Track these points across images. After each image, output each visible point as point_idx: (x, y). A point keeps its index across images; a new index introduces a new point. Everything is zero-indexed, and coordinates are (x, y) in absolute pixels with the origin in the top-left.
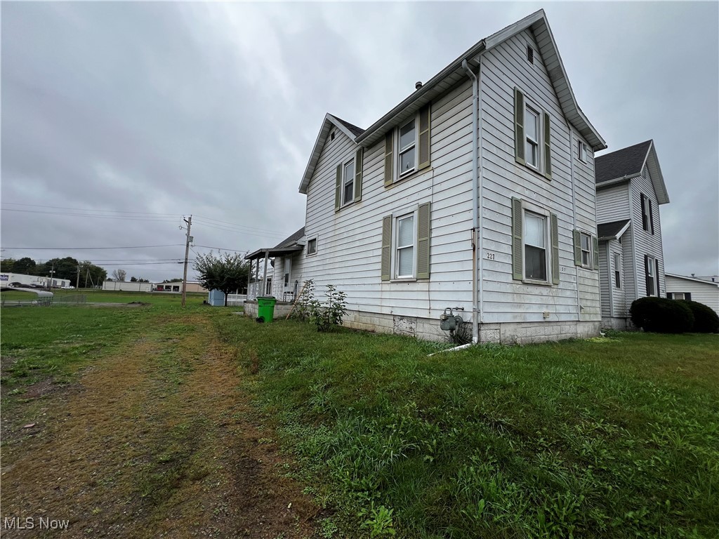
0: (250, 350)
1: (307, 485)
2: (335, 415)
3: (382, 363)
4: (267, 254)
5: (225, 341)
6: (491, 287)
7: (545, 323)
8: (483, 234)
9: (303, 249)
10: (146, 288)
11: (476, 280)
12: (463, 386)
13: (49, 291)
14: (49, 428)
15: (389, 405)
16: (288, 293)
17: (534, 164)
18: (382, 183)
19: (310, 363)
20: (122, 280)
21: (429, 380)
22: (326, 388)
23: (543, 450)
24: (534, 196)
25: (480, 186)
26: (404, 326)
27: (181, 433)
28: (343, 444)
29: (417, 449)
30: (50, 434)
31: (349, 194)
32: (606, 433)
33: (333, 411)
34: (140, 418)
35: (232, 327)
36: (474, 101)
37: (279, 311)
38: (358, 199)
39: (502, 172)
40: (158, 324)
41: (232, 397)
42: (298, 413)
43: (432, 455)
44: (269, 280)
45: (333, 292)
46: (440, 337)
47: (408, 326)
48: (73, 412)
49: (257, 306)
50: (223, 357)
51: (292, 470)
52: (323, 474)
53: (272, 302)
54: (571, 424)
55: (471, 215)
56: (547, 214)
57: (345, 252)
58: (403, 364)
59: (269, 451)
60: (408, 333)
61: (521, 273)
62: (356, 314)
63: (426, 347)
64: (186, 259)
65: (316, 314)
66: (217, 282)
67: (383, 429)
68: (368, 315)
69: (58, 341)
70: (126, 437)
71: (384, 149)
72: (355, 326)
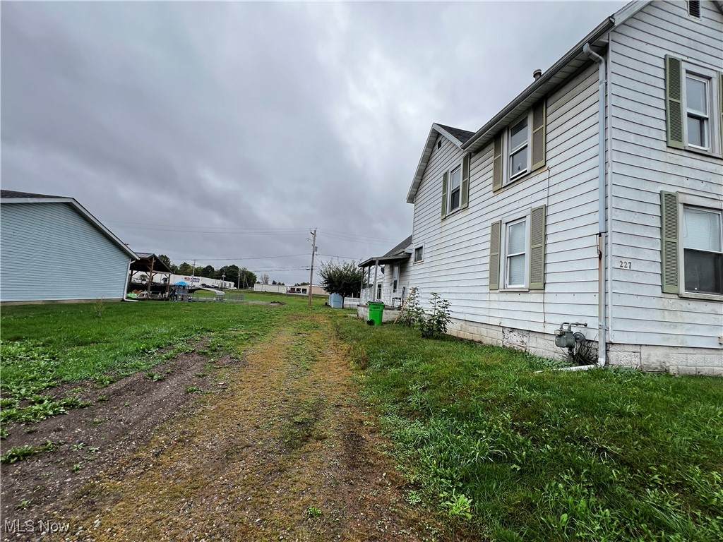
0: (360, 349)
1: (400, 464)
2: (429, 414)
3: (480, 373)
4: (377, 262)
5: (341, 339)
7: (721, 349)
8: (613, 238)
9: (410, 257)
10: (283, 290)
11: (603, 293)
12: (568, 407)
13: (222, 291)
15: (482, 413)
16: (396, 298)
17: (702, 145)
18: (491, 187)
19: (411, 365)
20: (266, 283)
21: (526, 394)
22: (424, 389)
23: (655, 488)
24: (701, 186)
25: (609, 183)
26: (515, 340)
27: (309, 406)
28: (433, 438)
29: (504, 456)
31: (456, 200)
33: (428, 410)
34: (282, 390)
35: (347, 328)
36: (601, 87)
37: (388, 316)
38: (465, 205)
40: (291, 320)
41: (345, 385)
42: (398, 407)
43: (520, 465)
44: (380, 286)
45: (437, 300)
46: (556, 354)
47: (519, 339)
48: (243, 379)
49: (368, 310)
50: (339, 352)
51: (388, 450)
52: (414, 458)
53: (381, 307)
54: (707, 469)
55: (596, 217)
57: (451, 260)
58: (503, 378)
59: (372, 432)
60: (519, 348)
61: (676, 284)
62: (463, 323)
63: (533, 362)
64: (312, 266)
65: (420, 321)
66: (335, 286)
67: (474, 434)
68: (475, 324)
69: (231, 329)
70: (275, 401)
71: (493, 152)
72: (461, 336)
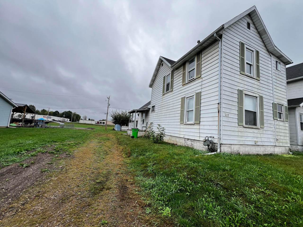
0: (128, 148)
1: (143, 197)
2: (156, 175)
3: (176, 157)
4: (136, 112)
5: (119, 144)
6: (226, 128)
7: (256, 145)
8: (223, 105)
9: (150, 110)
10: (93, 123)
11: (219, 125)
12: (207, 168)
13: (63, 123)
14: (66, 168)
15: (176, 173)
16: (144, 127)
17: (251, 74)
18: (181, 84)
19: (149, 155)
20: (86, 119)
21: (193, 165)
22: (154, 165)
23: (234, 196)
24: (250, 88)
25: (222, 85)
26: (189, 143)
27: (103, 175)
28: (157, 185)
29: (184, 190)
30: (66, 170)
31: (168, 88)
32: (265, 194)
33: (155, 173)
34: (91, 168)
35: (122, 139)
36: (220, 50)
37: (140, 134)
38: (172, 90)
39: (233, 79)
40: (97, 136)
41: (120, 164)
42: (143, 173)
43: (189, 193)
44: (137, 122)
45: (160, 128)
46: (204, 149)
47: (191, 143)
48: (72, 164)
49: (132, 132)
50: (118, 150)
51: (138, 191)
52: (149, 194)
53: (137, 131)
54: (250, 188)
55: (217, 97)
56: (257, 96)
58: (184, 158)
59: (132, 184)
60: (191, 146)
61: (242, 122)
62: (170, 137)
63: (196, 152)
64: (107, 112)
65: (153, 136)
66: (118, 121)
67: (173, 182)
68: (175, 137)
69: (67, 141)
70: (87, 174)
71: (182, 70)
72: (169, 142)
